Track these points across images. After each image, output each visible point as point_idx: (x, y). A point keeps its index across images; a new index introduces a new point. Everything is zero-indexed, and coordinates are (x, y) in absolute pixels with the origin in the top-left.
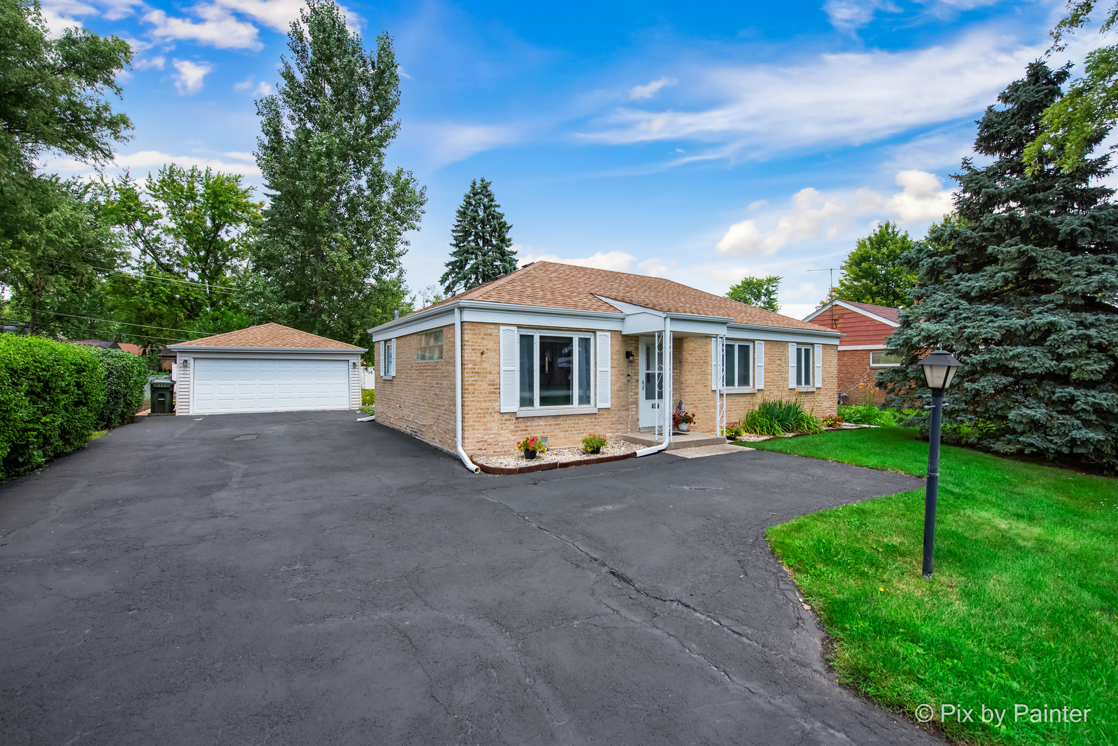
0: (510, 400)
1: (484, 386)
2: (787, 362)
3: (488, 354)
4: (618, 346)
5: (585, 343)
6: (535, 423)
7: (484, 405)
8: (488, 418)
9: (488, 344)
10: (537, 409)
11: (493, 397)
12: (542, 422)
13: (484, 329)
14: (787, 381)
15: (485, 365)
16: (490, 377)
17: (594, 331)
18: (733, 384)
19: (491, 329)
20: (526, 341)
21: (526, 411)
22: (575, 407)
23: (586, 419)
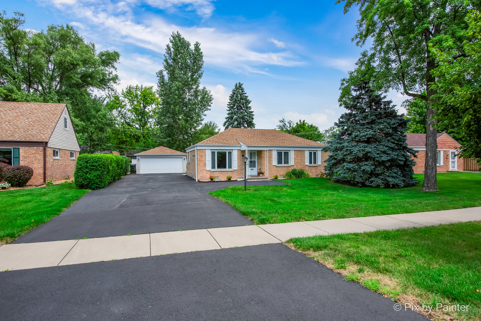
0: (209, 167)
1: (202, 164)
2: (304, 157)
3: (203, 156)
4: (240, 153)
5: (230, 153)
6: (215, 173)
7: (202, 168)
8: (203, 171)
9: (203, 154)
10: (216, 169)
11: (204, 166)
12: (217, 173)
13: (202, 151)
14: (305, 163)
15: (202, 159)
16: (203, 162)
17: (232, 150)
18: (282, 163)
19: (204, 151)
20: (213, 153)
21: (213, 170)
22: (227, 169)
23: (230, 172)
